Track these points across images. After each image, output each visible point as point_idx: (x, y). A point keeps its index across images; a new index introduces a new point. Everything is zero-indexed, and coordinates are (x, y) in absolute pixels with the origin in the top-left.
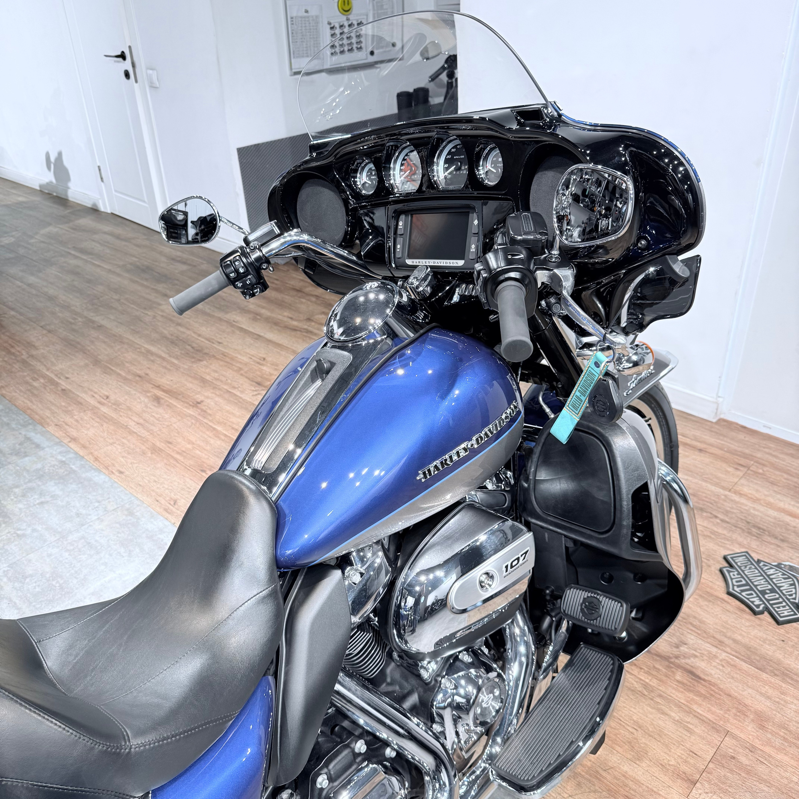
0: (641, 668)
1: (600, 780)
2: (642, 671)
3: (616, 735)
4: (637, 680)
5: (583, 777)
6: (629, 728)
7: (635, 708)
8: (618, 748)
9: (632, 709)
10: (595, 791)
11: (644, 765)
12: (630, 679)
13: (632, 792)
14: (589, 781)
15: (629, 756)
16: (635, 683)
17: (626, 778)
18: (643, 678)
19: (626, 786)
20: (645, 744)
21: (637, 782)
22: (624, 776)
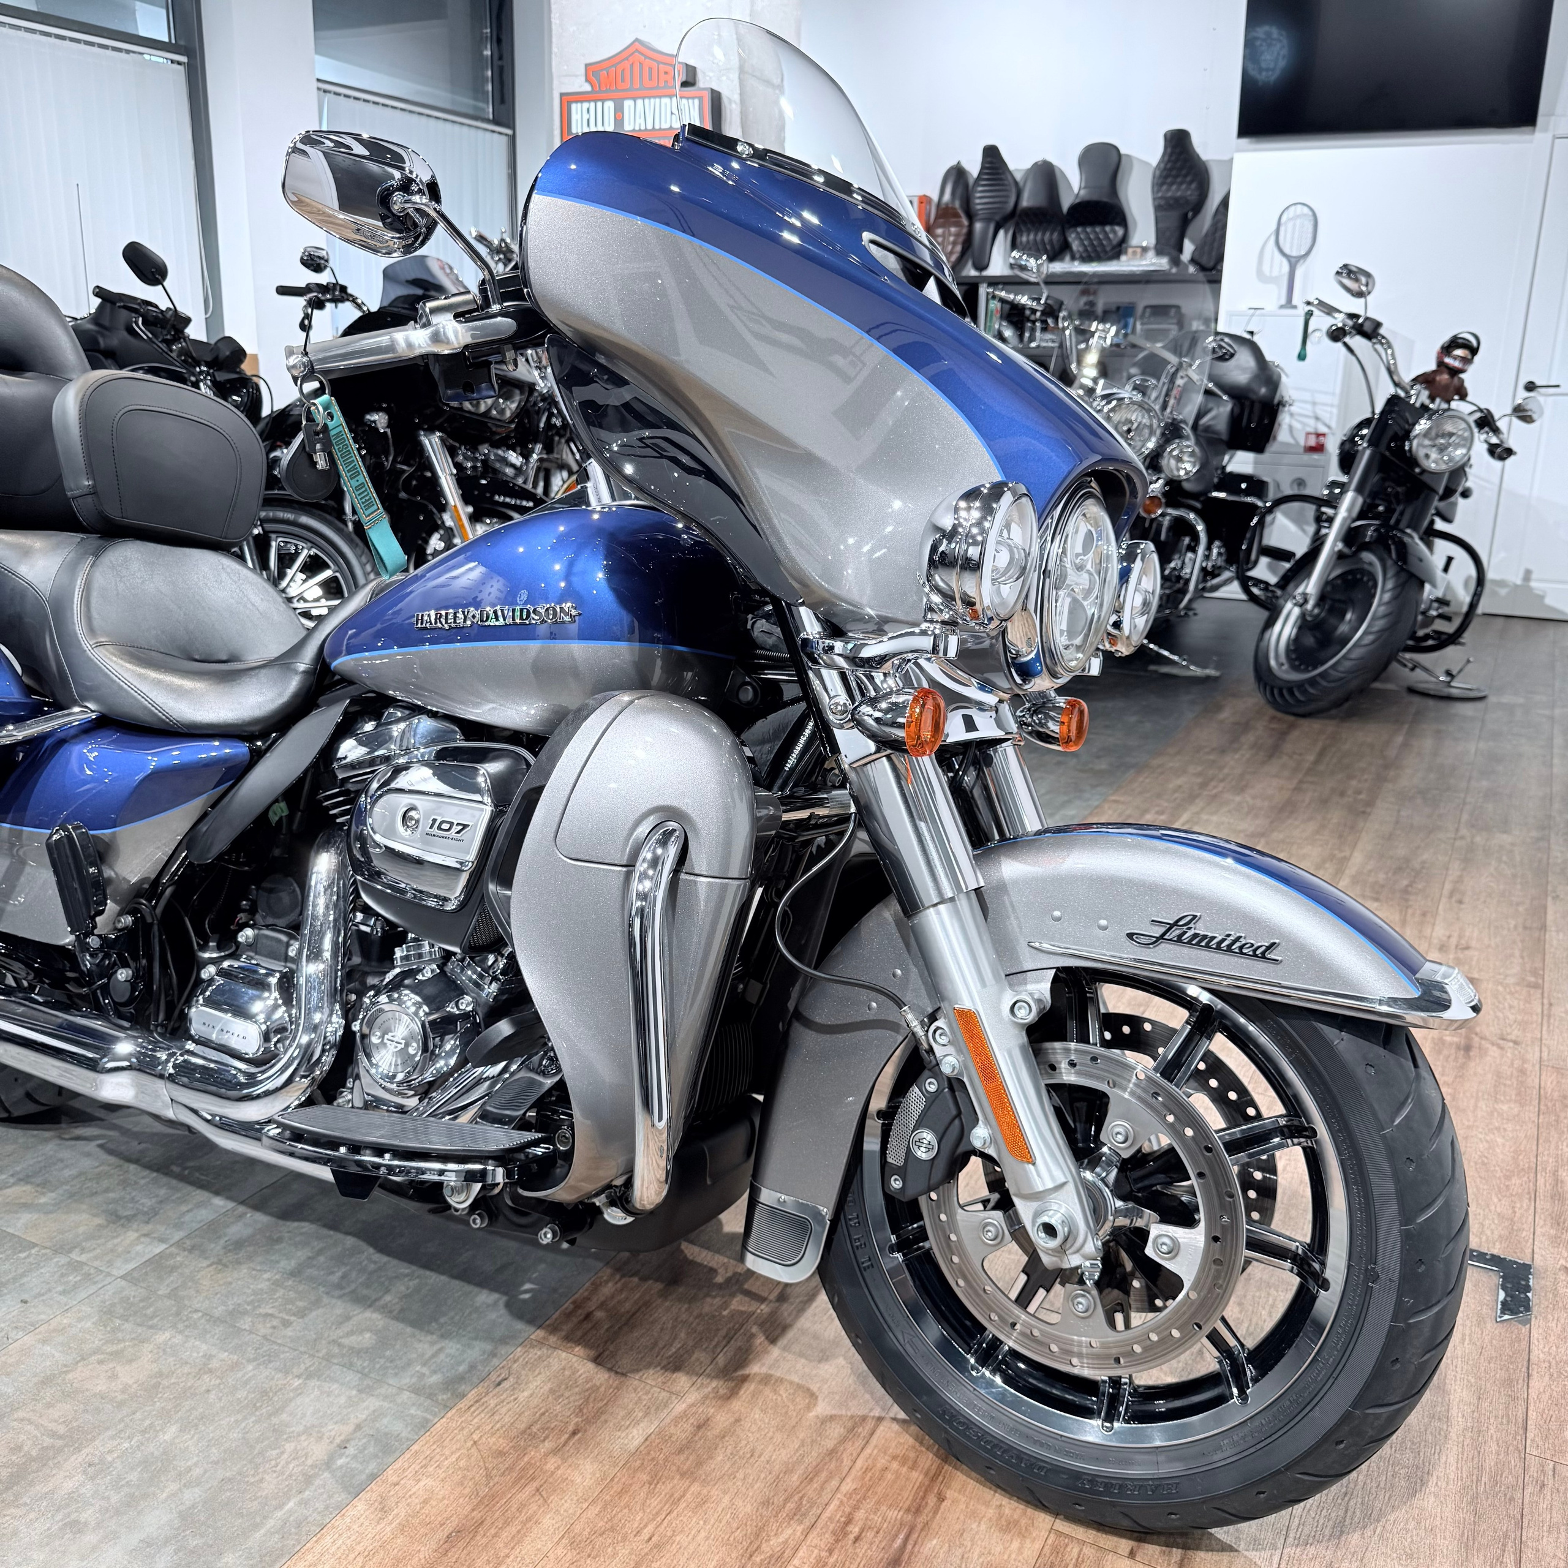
0: (830, 1552)
1: (515, 1483)
2: (824, 1554)
3: (627, 1506)
4: (792, 1543)
5: (519, 1458)
6: (650, 1528)
7: (707, 1538)
8: (594, 1510)
9: (703, 1534)
10: (489, 1476)
11: (560, 1551)
12: (789, 1531)
13: (493, 1531)
14: (510, 1469)
15: (577, 1528)
16: (781, 1539)
17: (524, 1523)
18: (801, 1553)
19: (507, 1523)
20: (615, 1554)
21: (517, 1539)
22: (529, 1519)
